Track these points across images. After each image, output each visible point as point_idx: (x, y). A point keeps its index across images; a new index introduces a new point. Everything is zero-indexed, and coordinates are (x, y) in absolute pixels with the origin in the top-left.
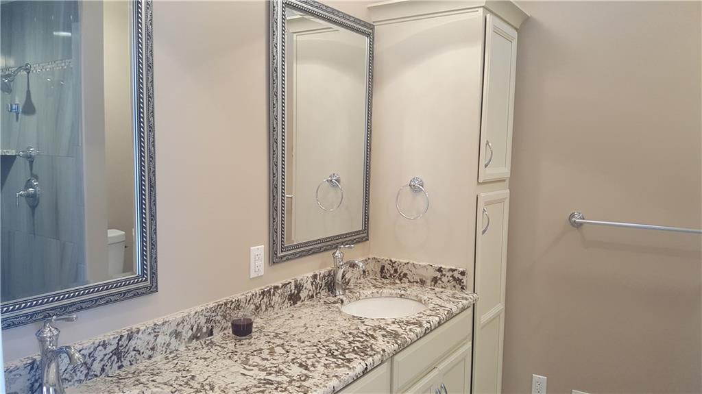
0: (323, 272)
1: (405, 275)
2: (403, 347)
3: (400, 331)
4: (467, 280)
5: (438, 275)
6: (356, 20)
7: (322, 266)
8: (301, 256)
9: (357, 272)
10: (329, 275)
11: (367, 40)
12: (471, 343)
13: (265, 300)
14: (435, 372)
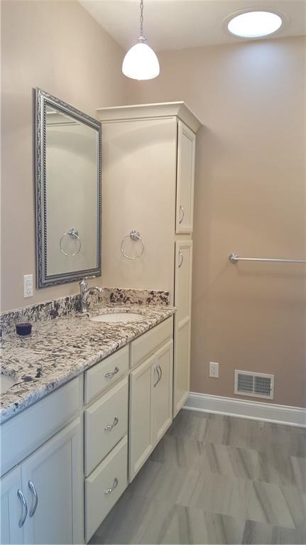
0: (72, 296)
1: (128, 299)
2: (138, 335)
3: (134, 327)
4: (170, 298)
5: (151, 296)
6: (90, 118)
7: (72, 292)
8: (58, 284)
9: (95, 298)
10: (77, 299)
11: (97, 133)
12: (172, 340)
13: (35, 313)
14: (153, 357)
